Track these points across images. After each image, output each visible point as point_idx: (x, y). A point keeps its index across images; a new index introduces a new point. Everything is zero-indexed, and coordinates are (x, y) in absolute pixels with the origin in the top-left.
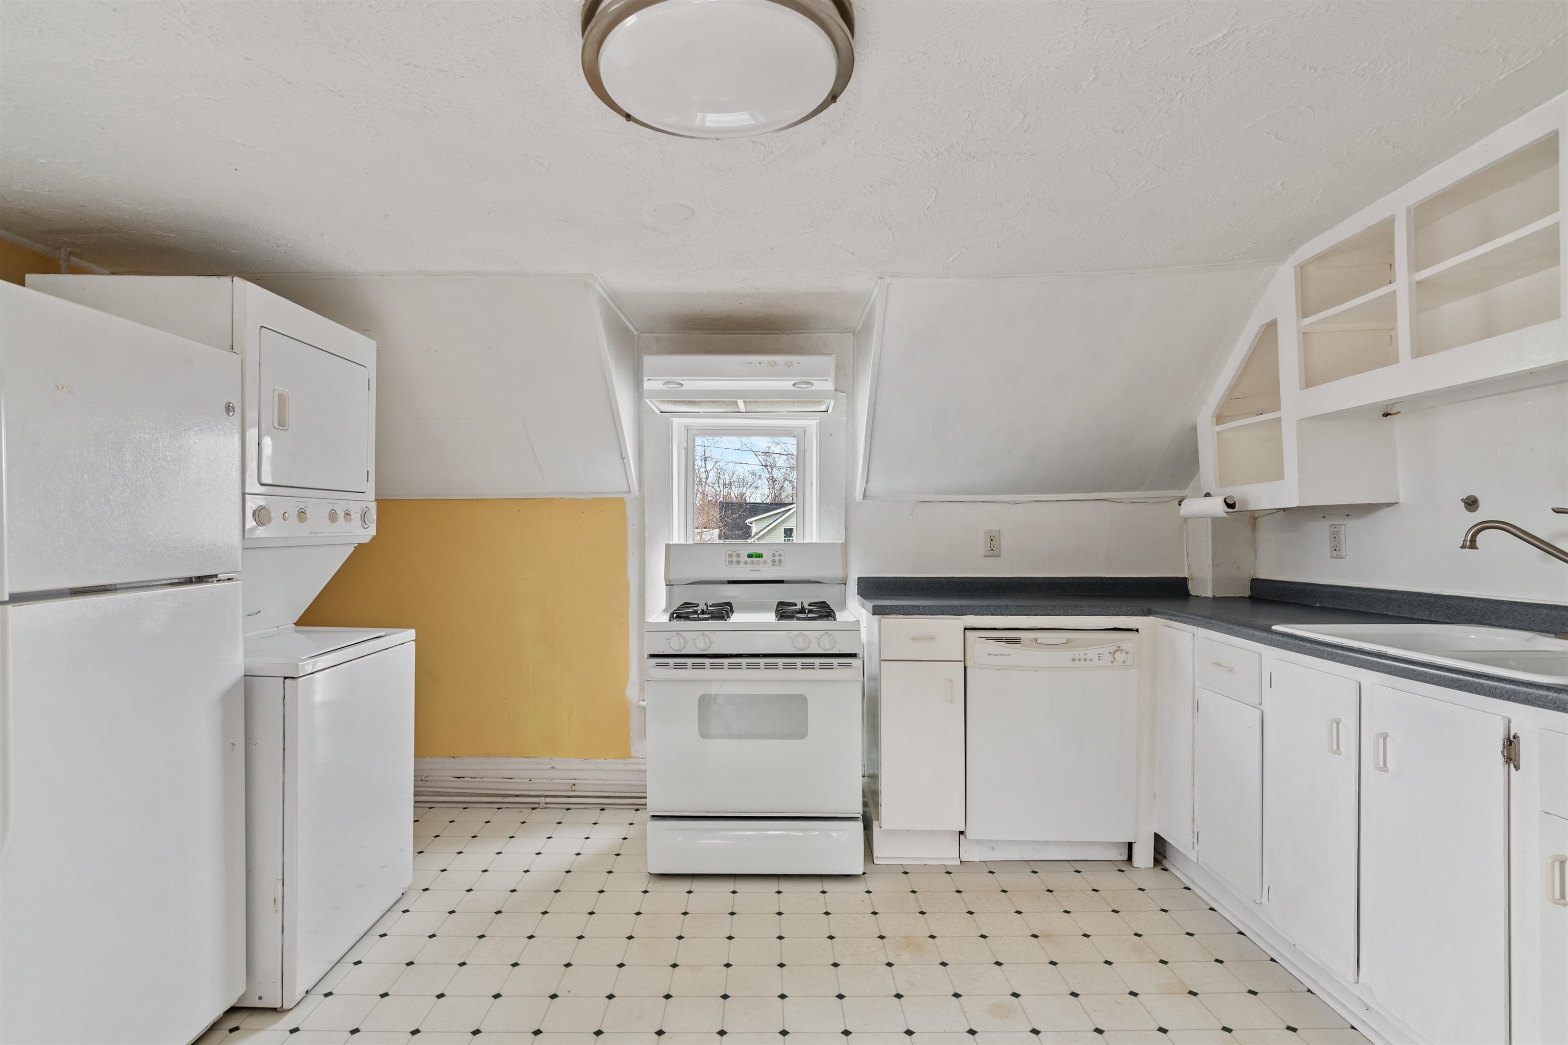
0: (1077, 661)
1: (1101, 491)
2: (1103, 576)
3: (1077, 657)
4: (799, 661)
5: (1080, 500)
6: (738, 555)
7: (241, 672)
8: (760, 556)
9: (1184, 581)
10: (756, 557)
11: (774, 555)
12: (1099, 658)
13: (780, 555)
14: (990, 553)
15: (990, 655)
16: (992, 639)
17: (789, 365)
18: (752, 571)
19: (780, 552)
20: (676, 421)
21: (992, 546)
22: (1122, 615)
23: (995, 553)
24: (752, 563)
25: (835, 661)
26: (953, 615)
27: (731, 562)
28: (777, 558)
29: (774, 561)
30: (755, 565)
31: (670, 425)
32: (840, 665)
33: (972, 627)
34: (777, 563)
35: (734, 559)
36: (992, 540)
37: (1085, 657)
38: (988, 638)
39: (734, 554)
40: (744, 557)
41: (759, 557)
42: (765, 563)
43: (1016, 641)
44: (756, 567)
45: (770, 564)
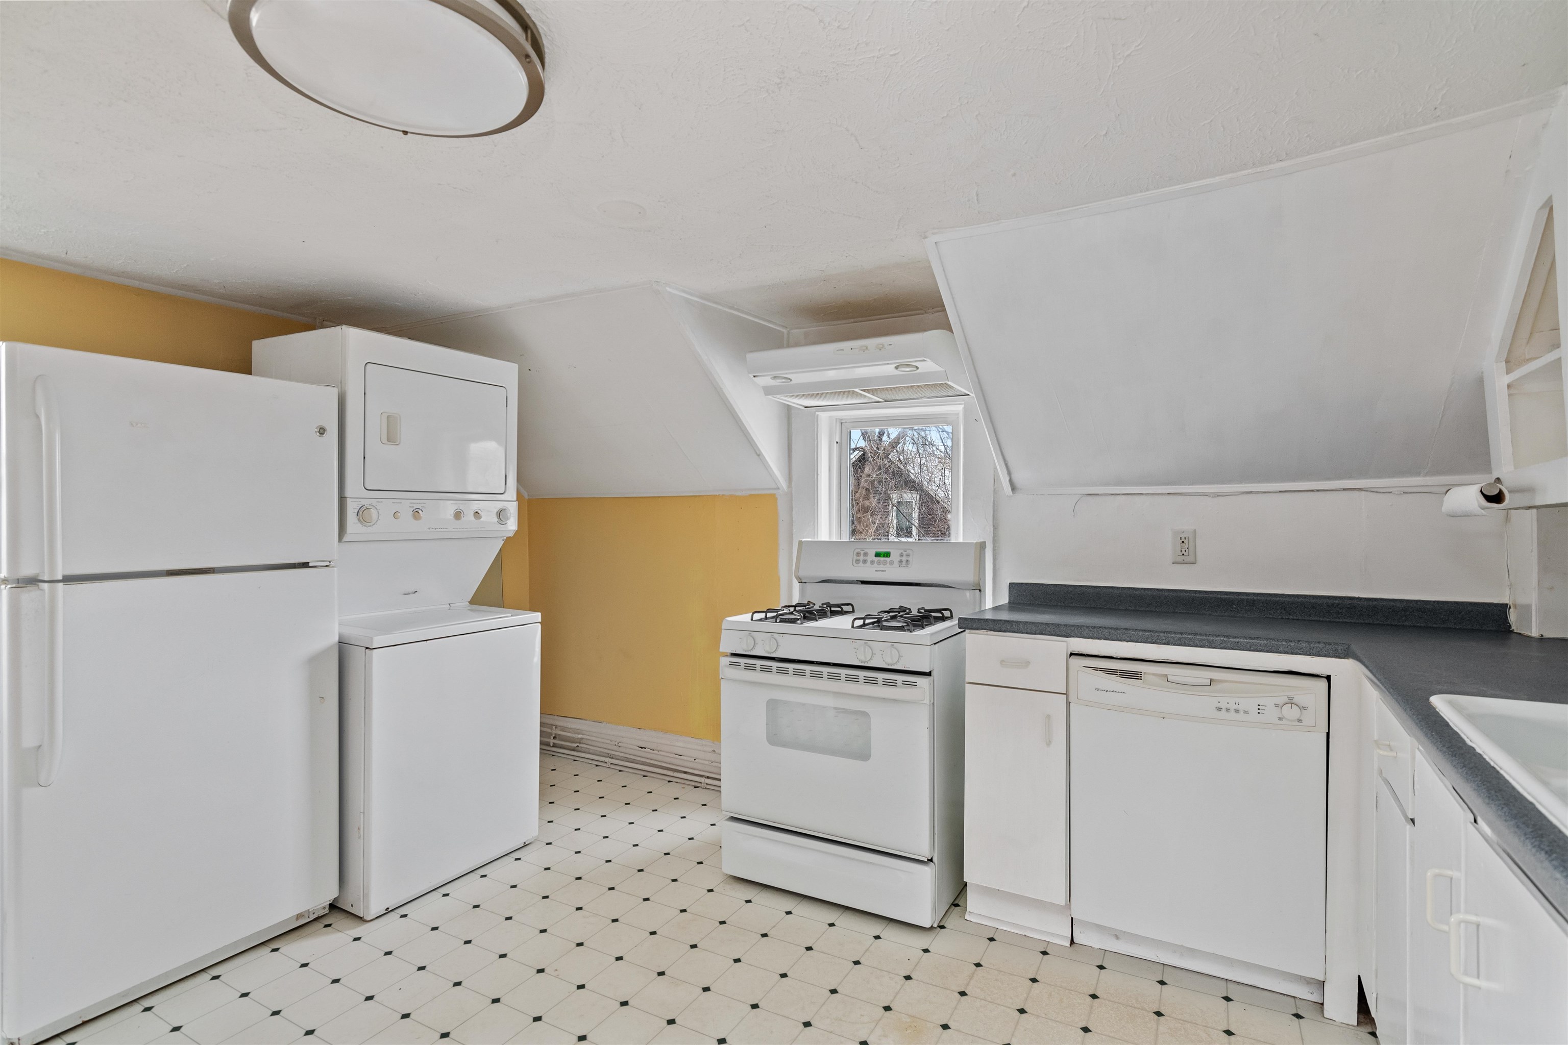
0: (1224, 711)
1: (1351, 477)
2: (1356, 595)
3: (1223, 705)
4: (862, 674)
5: (1318, 491)
6: (866, 554)
7: (336, 639)
8: (887, 555)
9: (1503, 609)
10: (884, 557)
11: (901, 555)
12: (1259, 707)
13: (908, 555)
14: (1181, 559)
15: (1098, 690)
16: (1102, 670)
17: (881, 348)
18: (876, 571)
19: (908, 551)
20: (823, 416)
21: (1183, 551)
22: (1300, 654)
23: (1187, 559)
24: (879, 563)
25: (900, 678)
26: (1055, 635)
27: (858, 561)
28: (904, 559)
29: (901, 561)
30: (882, 566)
31: (815, 421)
32: (905, 683)
33: (1081, 653)
34: (904, 563)
35: (862, 558)
36: (1183, 542)
37: (1237, 707)
38: (1096, 669)
39: (862, 552)
40: (871, 556)
41: (887, 557)
42: (892, 563)
43: (1135, 676)
44: (882, 567)
45: (896, 564)
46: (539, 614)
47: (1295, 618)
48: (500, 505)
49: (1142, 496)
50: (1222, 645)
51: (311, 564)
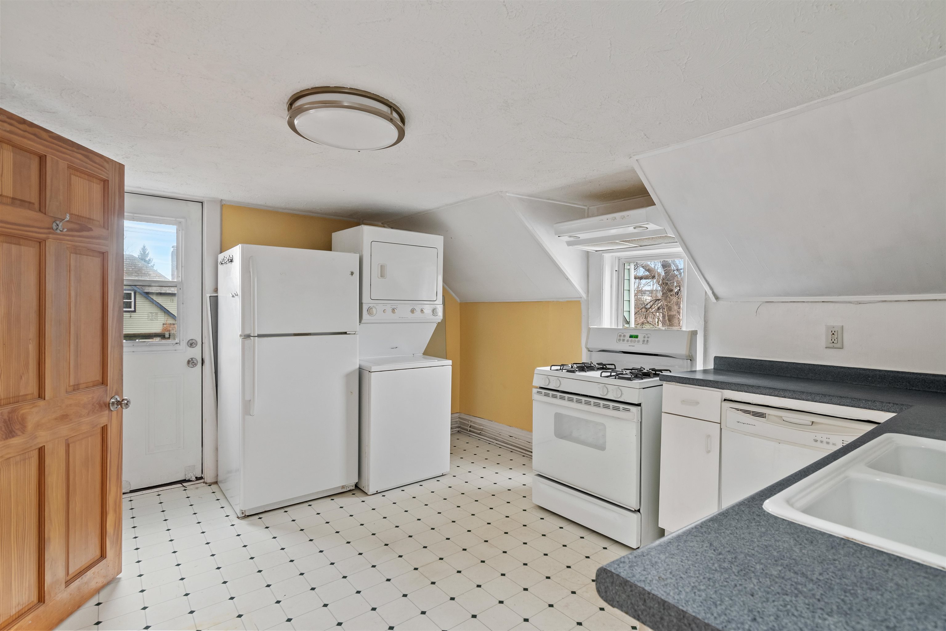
0: (819, 442)
3: (819, 439)
4: (602, 402)
6: (624, 336)
7: (358, 367)
8: (636, 337)
10: (635, 338)
11: (644, 337)
12: (843, 442)
13: (648, 337)
14: (832, 345)
15: (738, 422)
16: (741, 410)
17: (623, 218)
18: (629, 346)
19: (648, 335)
20: (607, 256)
21: (833, 340)
23: (835, 345)
24: (631, 341)
25: (622, 406)
26: (714, 388)
27: (620, 340)
28: (646, 339)
29: (644, 341)
30: (633, 343)
31: (601, 259)
32: (625, 409)
33: (730, 399)
34: (646, 342)
35: (622, 338)
36: (833, 334)
37: (828, 440)
38: (738, 410)
39: (622, 335)
40: (627, 337)
41: (636, 338)
42: (639, 341)
43: (762, 415)
44: (633, 344)
45: (641, 342)
46: (451, 361)
47: (917, 389)
48: (433, 307)
49: (804, 303)
50: (820, 400)
51: (347, 333)
